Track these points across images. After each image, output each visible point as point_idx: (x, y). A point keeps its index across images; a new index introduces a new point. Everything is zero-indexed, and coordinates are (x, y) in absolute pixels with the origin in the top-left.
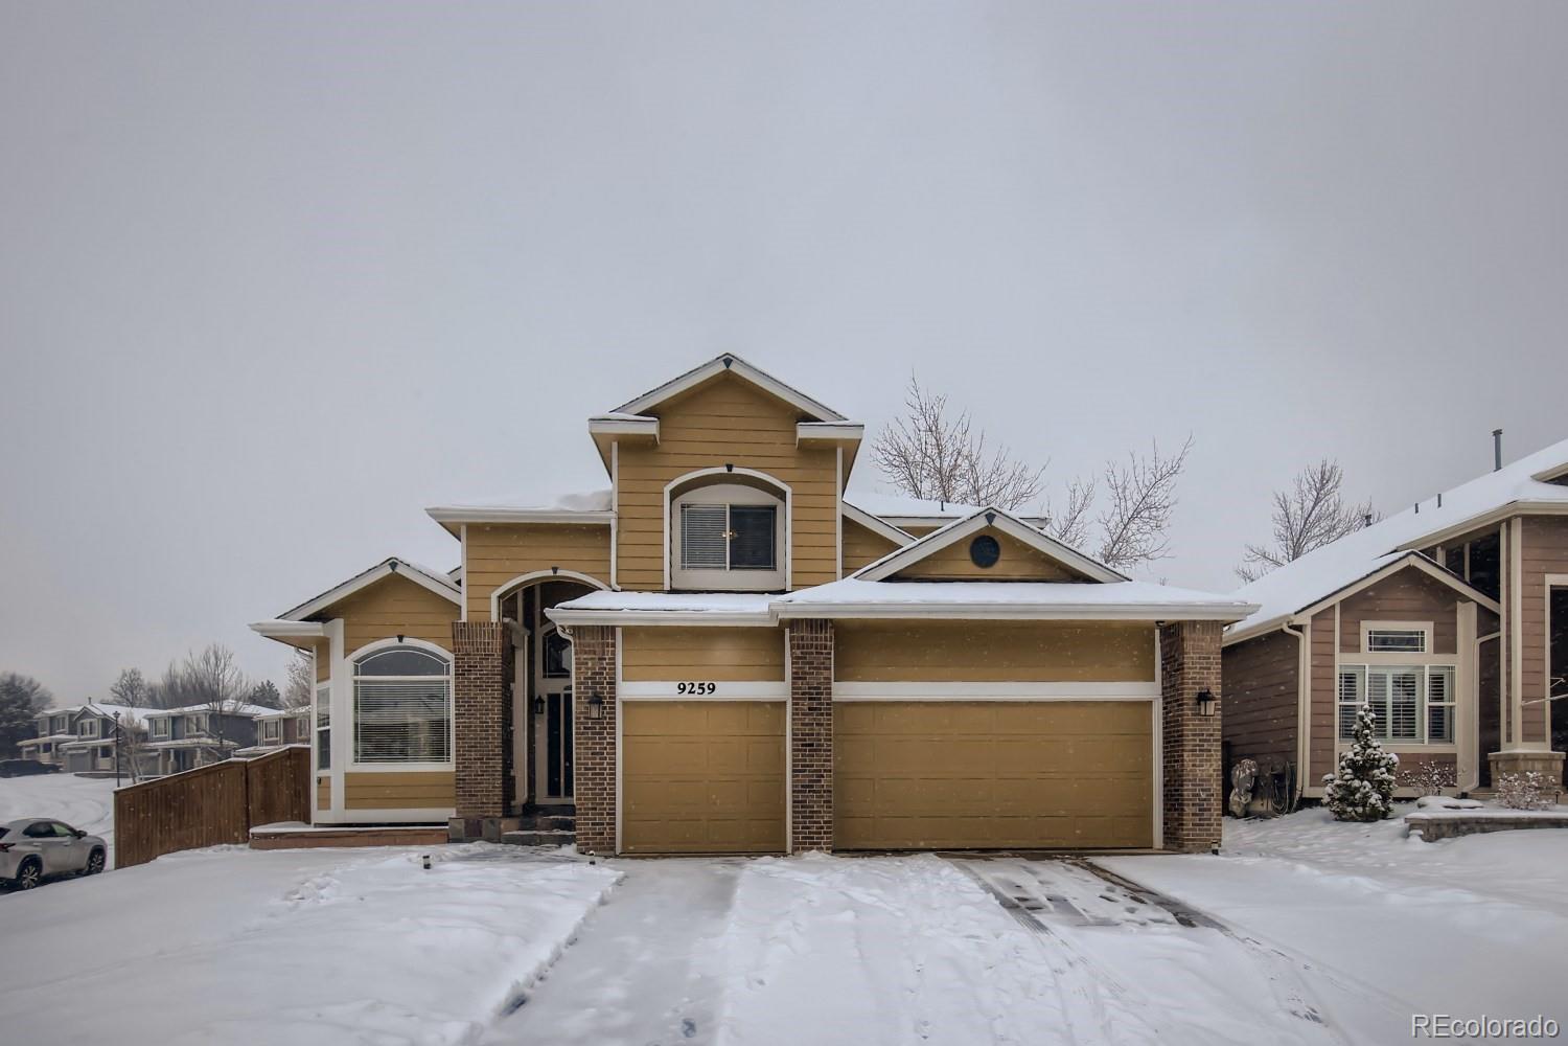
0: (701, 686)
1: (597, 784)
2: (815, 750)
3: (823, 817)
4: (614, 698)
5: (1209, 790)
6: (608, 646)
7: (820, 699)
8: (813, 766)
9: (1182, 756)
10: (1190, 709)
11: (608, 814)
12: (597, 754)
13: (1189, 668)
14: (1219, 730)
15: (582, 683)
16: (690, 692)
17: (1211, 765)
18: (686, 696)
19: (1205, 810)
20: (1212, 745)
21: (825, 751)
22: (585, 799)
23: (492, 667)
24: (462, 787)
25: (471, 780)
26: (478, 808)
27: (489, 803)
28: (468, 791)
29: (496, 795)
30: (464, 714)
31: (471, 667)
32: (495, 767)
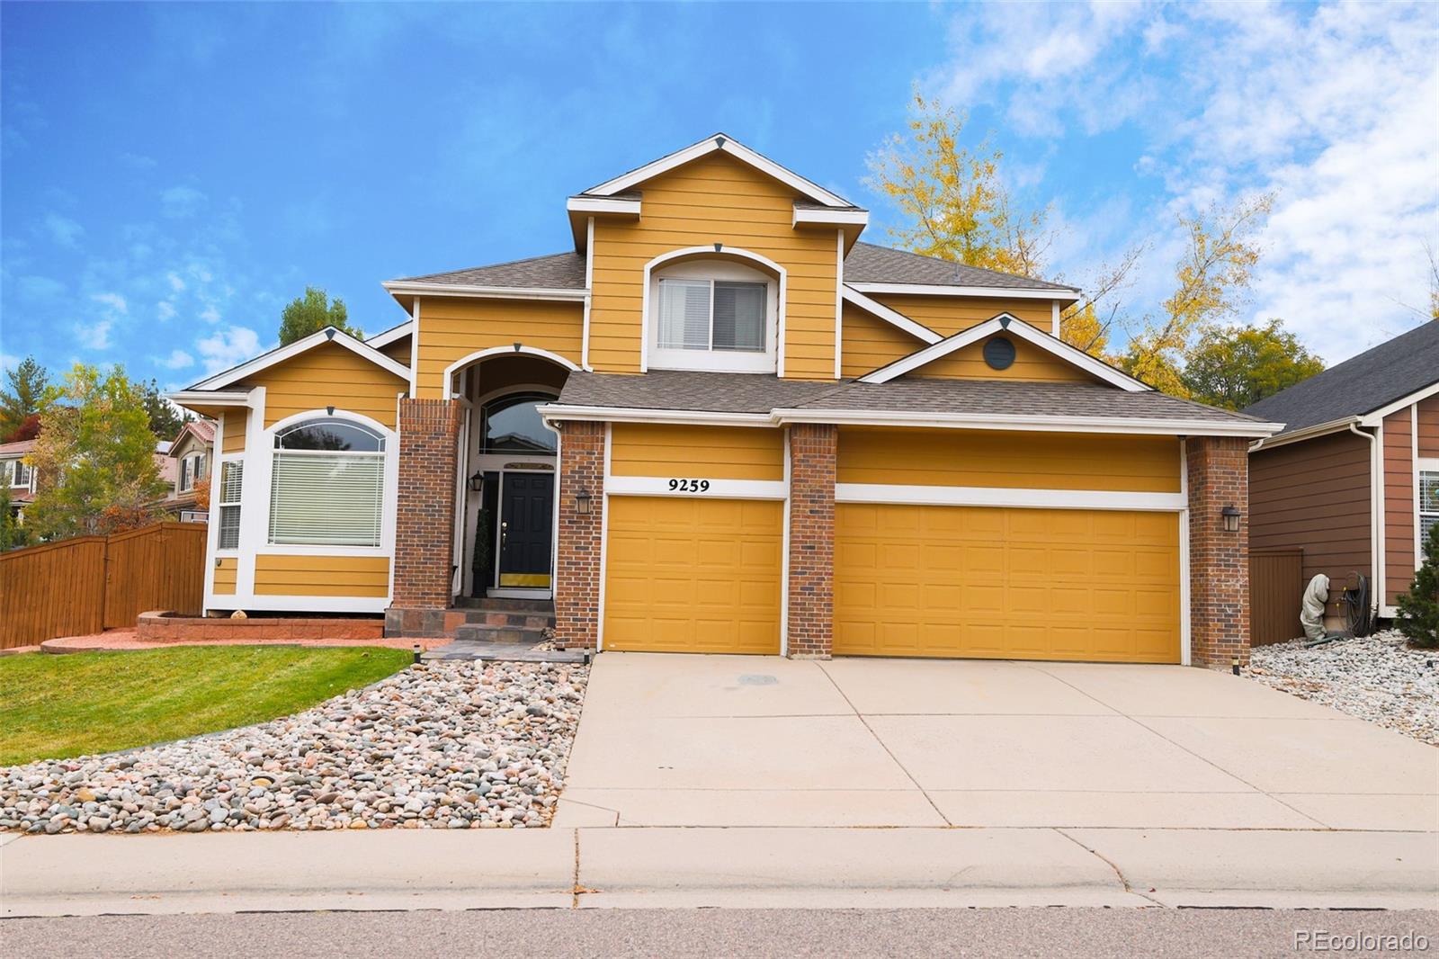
0: (694, 483)
1: (580, 579)
2: (816, 553)
3: (823, 620)
4: (602, 492)
5: (1236, 606)
6: (597, 442)
7: (822, 502)
8: (813, 569)
9: (1207, 570)
10: (1215, 524)
11: (591, 610)
12: (581, 548)
13: (1214, 483)
14: (1245, 545)
15: (568, 477)
16: (682, 489)
17: (1237, 581)
18: (677, 492)
19: (1232, 626)
20: (1239, 561)
21: (826, 554)
22: (567, 594)
23: (442, 447)
24: (401, 576)
25: (413, 567)
26: (419, 598)
27: (431, 594)
28: (408, 580)
29: (440, 585)
30: (408, 497)
31: (419, 446)
32: (440, 555)
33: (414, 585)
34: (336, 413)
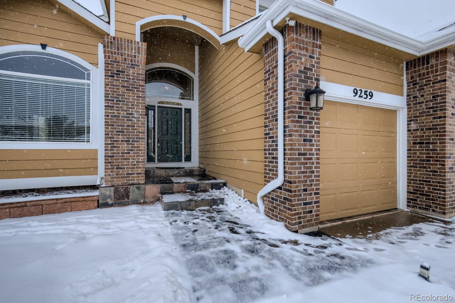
0: (365, 93)
1: (307, 168)
6: (316, 48)
11: (315, 194)
12: (307, 141)
23: (137, 74)
24: (110, 163)
25: (119, 156)
26: (124, 177)
27: (134, 174)
28: (116, 165)
29: (140, 168)
30: (113, 107)
31: (120, 71)
32: (139, 147)
33: (121, 168)
34: (49, 50)
